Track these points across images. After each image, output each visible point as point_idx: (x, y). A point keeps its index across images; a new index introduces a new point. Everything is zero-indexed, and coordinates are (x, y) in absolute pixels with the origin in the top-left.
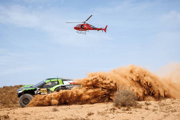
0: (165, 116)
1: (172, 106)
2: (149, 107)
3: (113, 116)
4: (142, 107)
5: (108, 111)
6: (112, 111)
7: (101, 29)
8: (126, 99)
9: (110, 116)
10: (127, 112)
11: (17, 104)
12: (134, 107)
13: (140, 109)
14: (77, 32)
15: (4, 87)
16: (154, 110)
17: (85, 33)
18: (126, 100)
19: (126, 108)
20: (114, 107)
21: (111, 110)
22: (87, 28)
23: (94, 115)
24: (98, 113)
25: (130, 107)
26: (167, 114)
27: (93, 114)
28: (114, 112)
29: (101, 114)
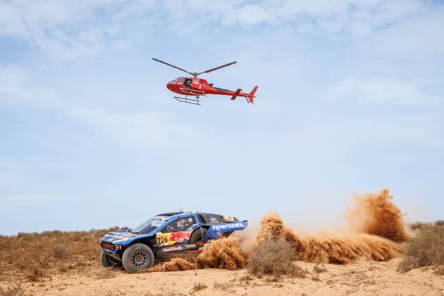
0: (348, 293)
1: (369, 274)
2: (321, 276)
3: (246, 292)
4: (307, 275)
5: (235, 283)
6: (244, 283)
8: (274, 258)
9: (238, 293)
10: (274, 284)
11: (50, 268)
12: (290, 275)
13: (301, 280)
14: (175, 98)
15: (20, 235)
16: (329, 282)
17: (197, 102)
18: (275, 261)
19: (272, 278)
20: (249, 274)
21: (243, 279)
22: (200, 88)
23: (207, 289)
24: (215, 286)
25: (282, 276)
26: (356, 288)
27: (205, 287)
28: (247, 283)
29: (221, 288)
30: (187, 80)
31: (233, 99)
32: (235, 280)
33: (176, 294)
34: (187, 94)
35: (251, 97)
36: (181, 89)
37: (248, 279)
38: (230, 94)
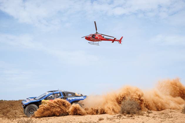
0: (161, 121)
1: (170, 114)
2: (150, 115)
3: (119, 121)
4: (144, 114)
5: (115, 117)
6: (119, 118)
9: (116, 121)
10: (131, 118)
12: (137, 114)
13: (142, 116)
14: (89, 43)
16: (153, 117)
17: (98, 44)
18: (131, 109)
19: (130, 115)
20: (121, 114)
21: (118, 116)
22: (99, 38)
24: (107, 119)
25: (134, 115)
26: (164, 120)
27: (103, 119)
28: (120, 118)
29: (109, 120)
30: (93, 35)
31: (113, 42)
32: (115, 116)
33: (92, 122)
34: (94, 41)
35: (120, 41)
36: (91, 39)
37: (120, 116)
38: (112, 40)
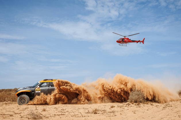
3: (128, 109)
4: (149, 103)
5: (124, 105)
6: (127, 106)
7: (139, 41)
8: (138, 97)
9: (125, 109)
12: (143, 103)
19: (137, 104)
21: (127, 104)
22: (127, 41)
27: (114, 107)
28: (128, 106)
29: (120, 107)
30: (123, 39)
37: (129, 104)
